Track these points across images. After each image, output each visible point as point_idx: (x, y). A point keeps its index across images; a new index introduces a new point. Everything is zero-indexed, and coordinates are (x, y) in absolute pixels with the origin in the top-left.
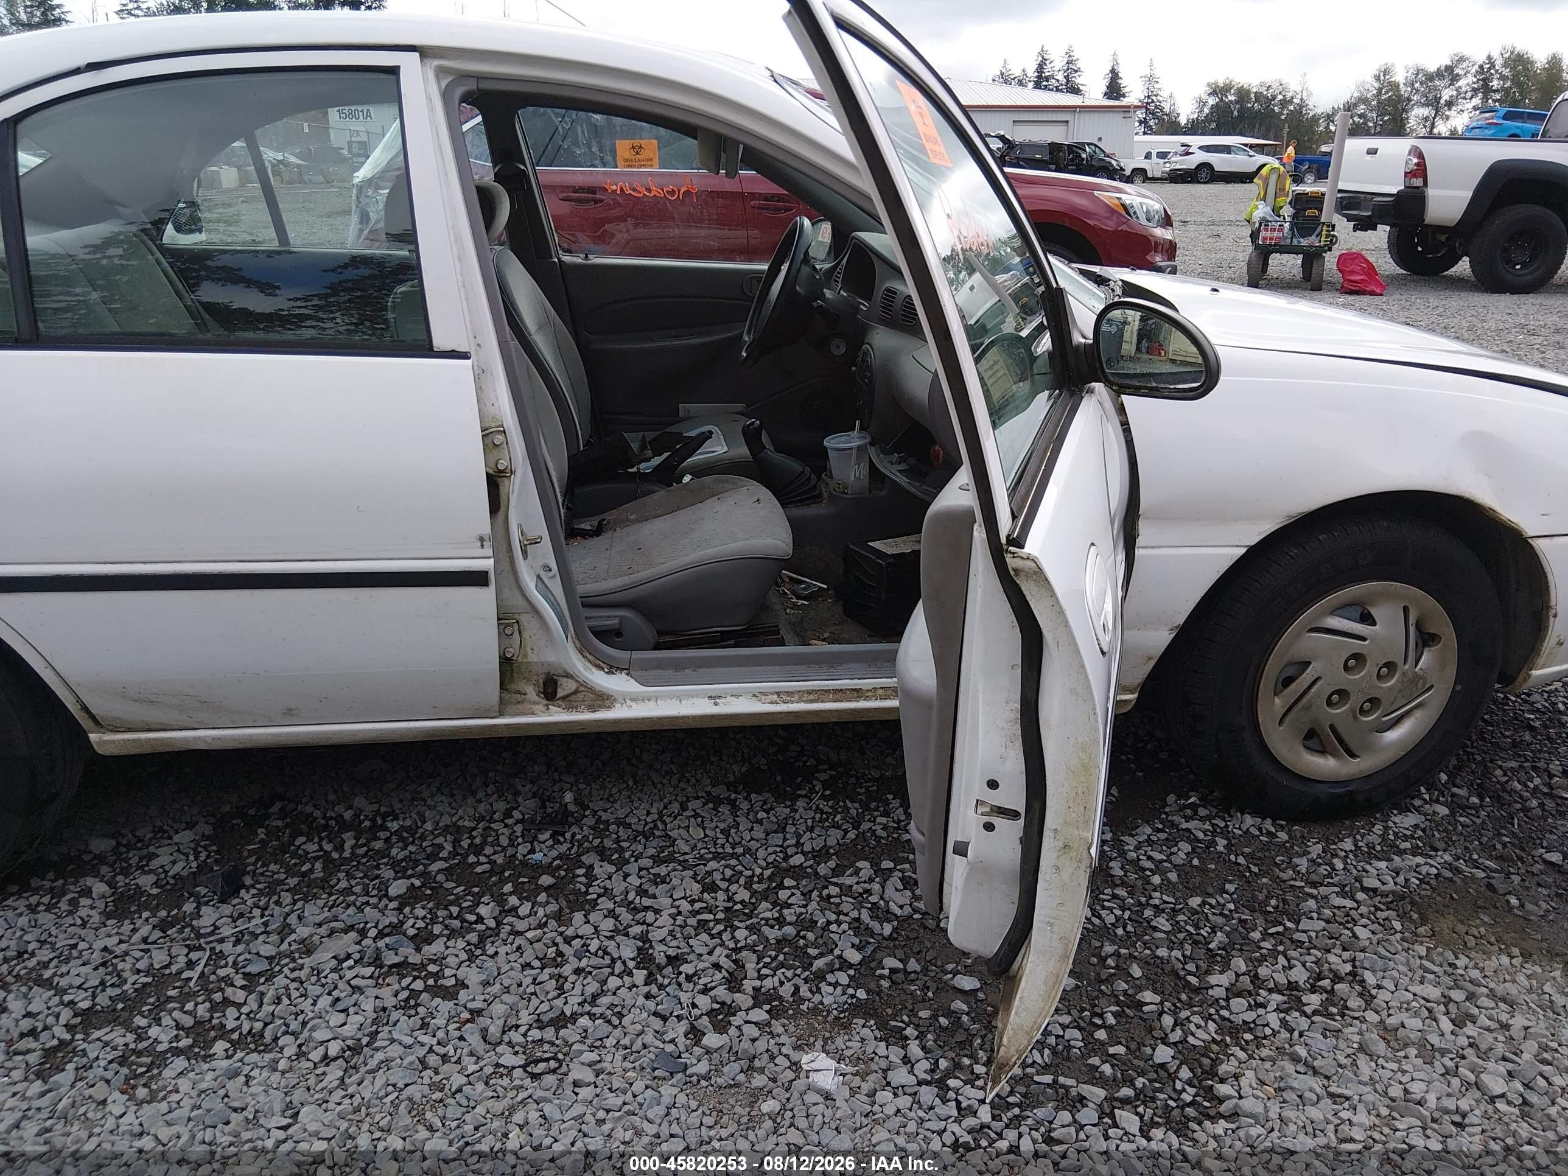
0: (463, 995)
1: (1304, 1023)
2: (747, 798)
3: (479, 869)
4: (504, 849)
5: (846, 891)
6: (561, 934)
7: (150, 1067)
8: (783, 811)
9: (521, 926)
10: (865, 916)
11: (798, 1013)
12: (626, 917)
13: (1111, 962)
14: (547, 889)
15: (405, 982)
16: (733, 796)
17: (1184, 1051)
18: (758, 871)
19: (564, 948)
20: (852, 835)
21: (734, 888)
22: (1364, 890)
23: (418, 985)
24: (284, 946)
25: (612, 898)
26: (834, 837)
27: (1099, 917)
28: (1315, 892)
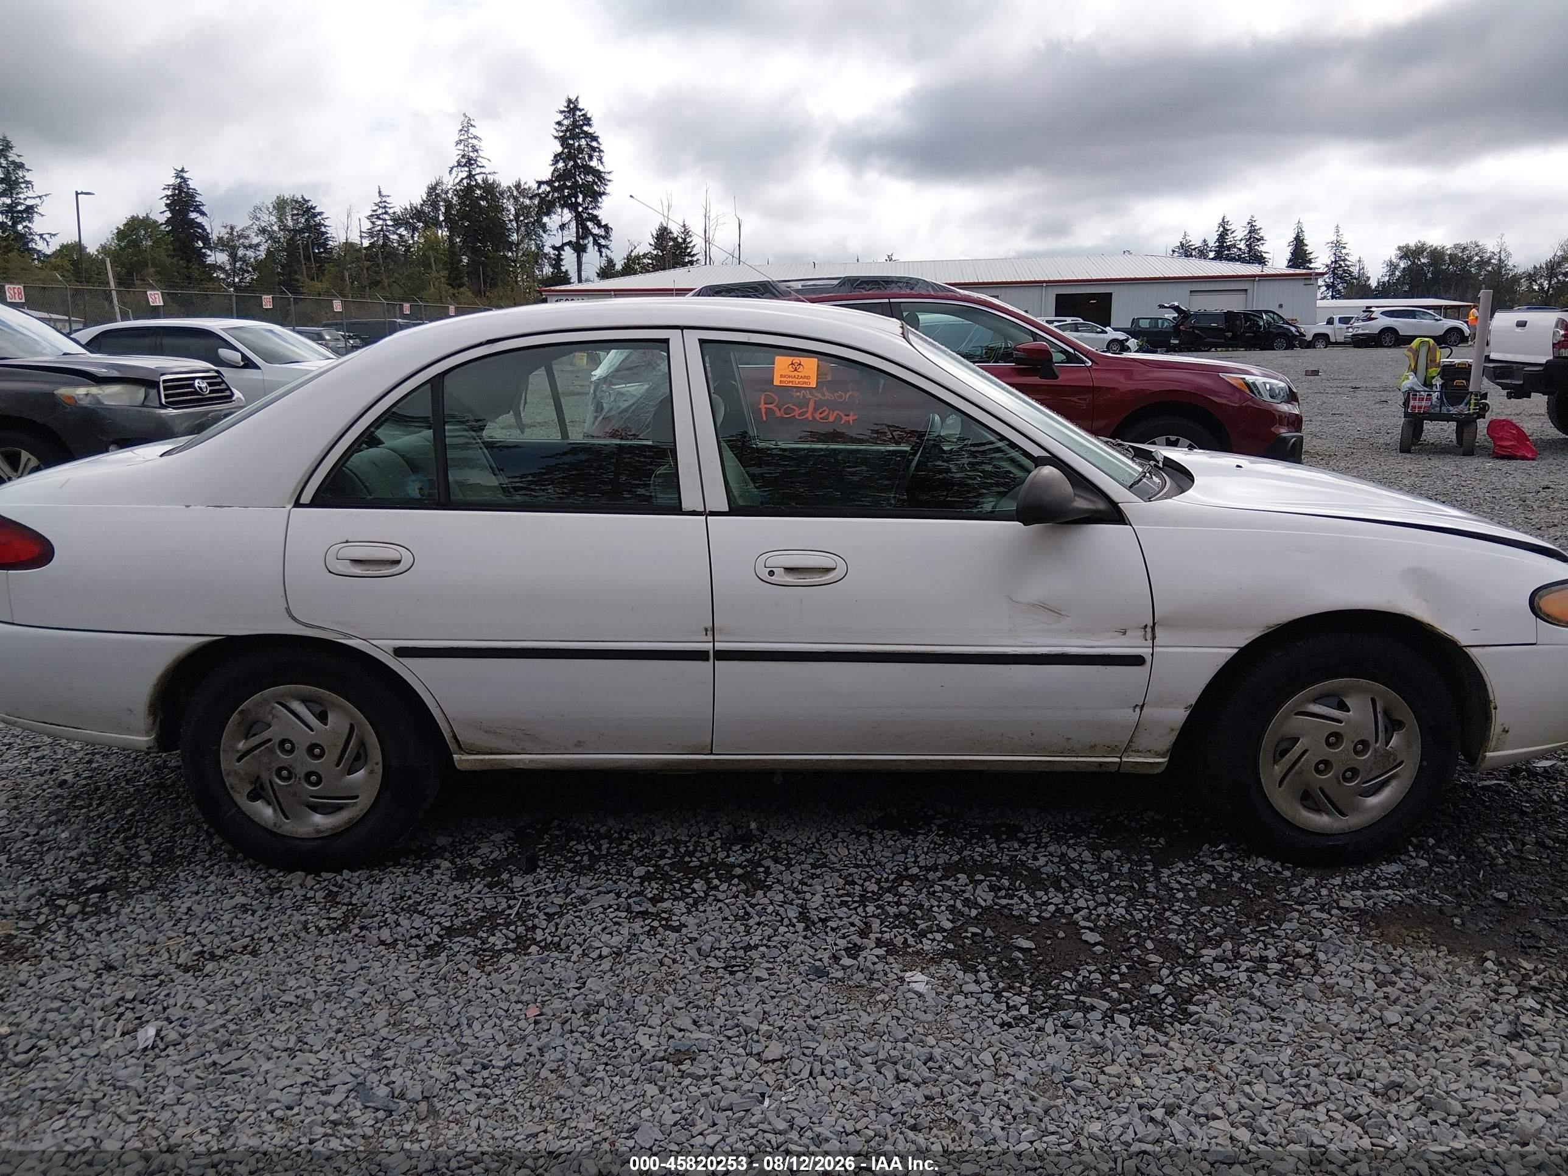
0: (684, 931)
1: (1265, 979)
2: (882, 833)
3: (692, 864)
4: (709, 855)
5: (946, 889)
6: (748, 902)
7: (492, 957)
8: (907, 842)
9: (721, 896)
10: (959, 904)
11: (906, 953)
12: (791, 895)
13: (1133, 940)
14: (739, 877)
15: (647, 922)
16: (871, 831)
17: (1171, 989)
18: (885, 875)
19: (749, 909)
20: (956, 858)
21: (867, 884)
22: (1340, 908)
23: (656, 924)
24: (568, 900)
25: (782, 884)
26: (942, 859)
27: (1131, 915)
28: (1301, 908)
